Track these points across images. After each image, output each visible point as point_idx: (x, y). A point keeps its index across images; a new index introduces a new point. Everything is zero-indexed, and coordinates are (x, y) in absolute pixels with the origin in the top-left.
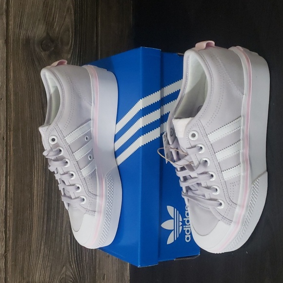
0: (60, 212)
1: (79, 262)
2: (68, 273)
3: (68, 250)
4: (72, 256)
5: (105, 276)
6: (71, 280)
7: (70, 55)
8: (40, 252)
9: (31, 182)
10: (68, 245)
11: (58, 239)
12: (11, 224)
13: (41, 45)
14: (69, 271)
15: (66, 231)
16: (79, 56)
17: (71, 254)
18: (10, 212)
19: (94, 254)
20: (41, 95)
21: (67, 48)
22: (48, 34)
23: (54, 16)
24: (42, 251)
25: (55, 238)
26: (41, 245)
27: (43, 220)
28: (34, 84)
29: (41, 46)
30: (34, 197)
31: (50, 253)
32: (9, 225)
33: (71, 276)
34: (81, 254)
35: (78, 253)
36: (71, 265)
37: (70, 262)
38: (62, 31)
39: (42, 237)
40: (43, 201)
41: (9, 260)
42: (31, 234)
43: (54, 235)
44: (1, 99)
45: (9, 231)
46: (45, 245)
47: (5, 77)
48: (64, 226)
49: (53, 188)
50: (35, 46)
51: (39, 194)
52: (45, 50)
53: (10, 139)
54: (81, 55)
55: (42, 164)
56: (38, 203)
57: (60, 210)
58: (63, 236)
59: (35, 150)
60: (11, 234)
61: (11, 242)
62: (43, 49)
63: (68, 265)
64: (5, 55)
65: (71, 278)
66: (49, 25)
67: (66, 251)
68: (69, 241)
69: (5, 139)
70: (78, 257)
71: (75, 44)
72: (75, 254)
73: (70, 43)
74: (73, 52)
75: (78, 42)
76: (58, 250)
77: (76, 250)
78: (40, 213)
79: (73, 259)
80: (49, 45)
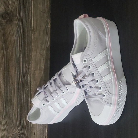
0: (12, 102)
1: (22, 126)
2: (17, 132)
3: (16, 121)
4: (18, 123)
5: (35, 133)
6: (18, 135)
7: (17, 22)
10: (16, 118)
11: (11, 115)
14: (17, 131)
15: (15, 111)
16: (22, 22)
20: (2, 42)
21: (15, 18)
22: (6, 11)
23: (9, 2)
24: (3, 121)
25: (10, 115)
26: (2, 118)
27: (4, 106)
29: (2, 17)
31: (7, 122)
33: (18, 133)
35: (21, 122)
36: (18, 128)
37: (17, 127)
38: (13, 9)
39: (3, 115)
40: (3, 96)
43: (9, 113)
46: (4, 118)
48: (14, 109)
49: (8, 90)
52: (4, 19)
54: (23, 22)
55: (3, 78)
57: (12, 101)
58: (14, 113)
65: (18, 134)
66: (7, 6)
67: (15, 121)
68: (17, 116)
70: (21, 124)
71: (20, 16)
72: (20, 122)
73: (17, 16)
74: (18, 20)
75: (21, 15)
76: (11, 121)
77: (20, 121)
78: (2, 102)
79: (19, 125)
80: (7, 16)
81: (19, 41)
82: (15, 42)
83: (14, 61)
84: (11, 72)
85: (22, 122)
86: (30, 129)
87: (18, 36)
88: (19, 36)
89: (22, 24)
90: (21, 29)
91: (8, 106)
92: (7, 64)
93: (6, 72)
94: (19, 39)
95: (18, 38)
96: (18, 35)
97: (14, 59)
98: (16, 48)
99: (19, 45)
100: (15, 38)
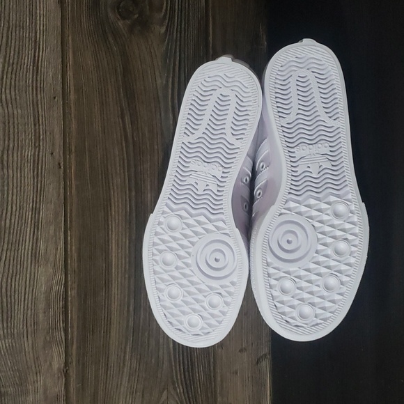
3: (170, 361)
4: (176, 372)
7: (163, 30)
8: (124, 364)
9: (107, 242)
10: (169, 353)
11: (153, 343)
12: (75, 317)
13: (118, 9)
14: (172, 399)
16: (179, 30)
17: (176, 367)
18: (72, 293)
19: (212, 368)
20: (119, 94)
21: (159, 16)
24: (128, 363)
25: (148, 341)
26: (125, 353)
27: (128, 307)
28: (108, 76)
29: (118, 12)
30: (112, 269)
31: (141, 366)
32: (72, 318)
34: (192, 369)
35: (186, 367)
36: (175, 389)
37: (173, 383)
39: (127, 339)
40: (127, 276)
41: (72, 380)
42: (108, 332)
43: (146, 334)
44: (55, 98)
45: (72, 327)
46: (132, 353)
47: (61, 60)
50: (109, 10)
51: (120, 263)
52: (124, 18)
53: (70, 168)
54: (183, 29)
55: (124, 213)
56: (119, 279)
59: (111, 187)
60: (74, 332)
61: (75, 347)
62: (120, 15)
63: (171, 389)
64: (59, 23)
67: (166, 364)
68: (172, 346)
69: (62, 167)
70: (187, 373)
71: (172, 9)
72: (182, 368)
73: (164, 8)
74: (168, 23)
75: (177, 7)
76: (153, 361)
77: (183, 363)
78: (122, 295)
79: (179, 377)
80: (131, 9)
81: (170, 91)
82: (160, 94)
83: (156, 158)
84: (149, 195)
85: (188, 368)
86: (215, 392)
87: (168, 77)
88: (171, 75)
89: (179, 36)
90: (175, 52)
91: (142, 309)
92: (135, 166)
93: (133, 193)
94: (170, 86)
95: (167, 81)
96: (168, 73)
97: (156, 151)
98: (163, 115)
99: (170, 104)
100: (159, 81)
